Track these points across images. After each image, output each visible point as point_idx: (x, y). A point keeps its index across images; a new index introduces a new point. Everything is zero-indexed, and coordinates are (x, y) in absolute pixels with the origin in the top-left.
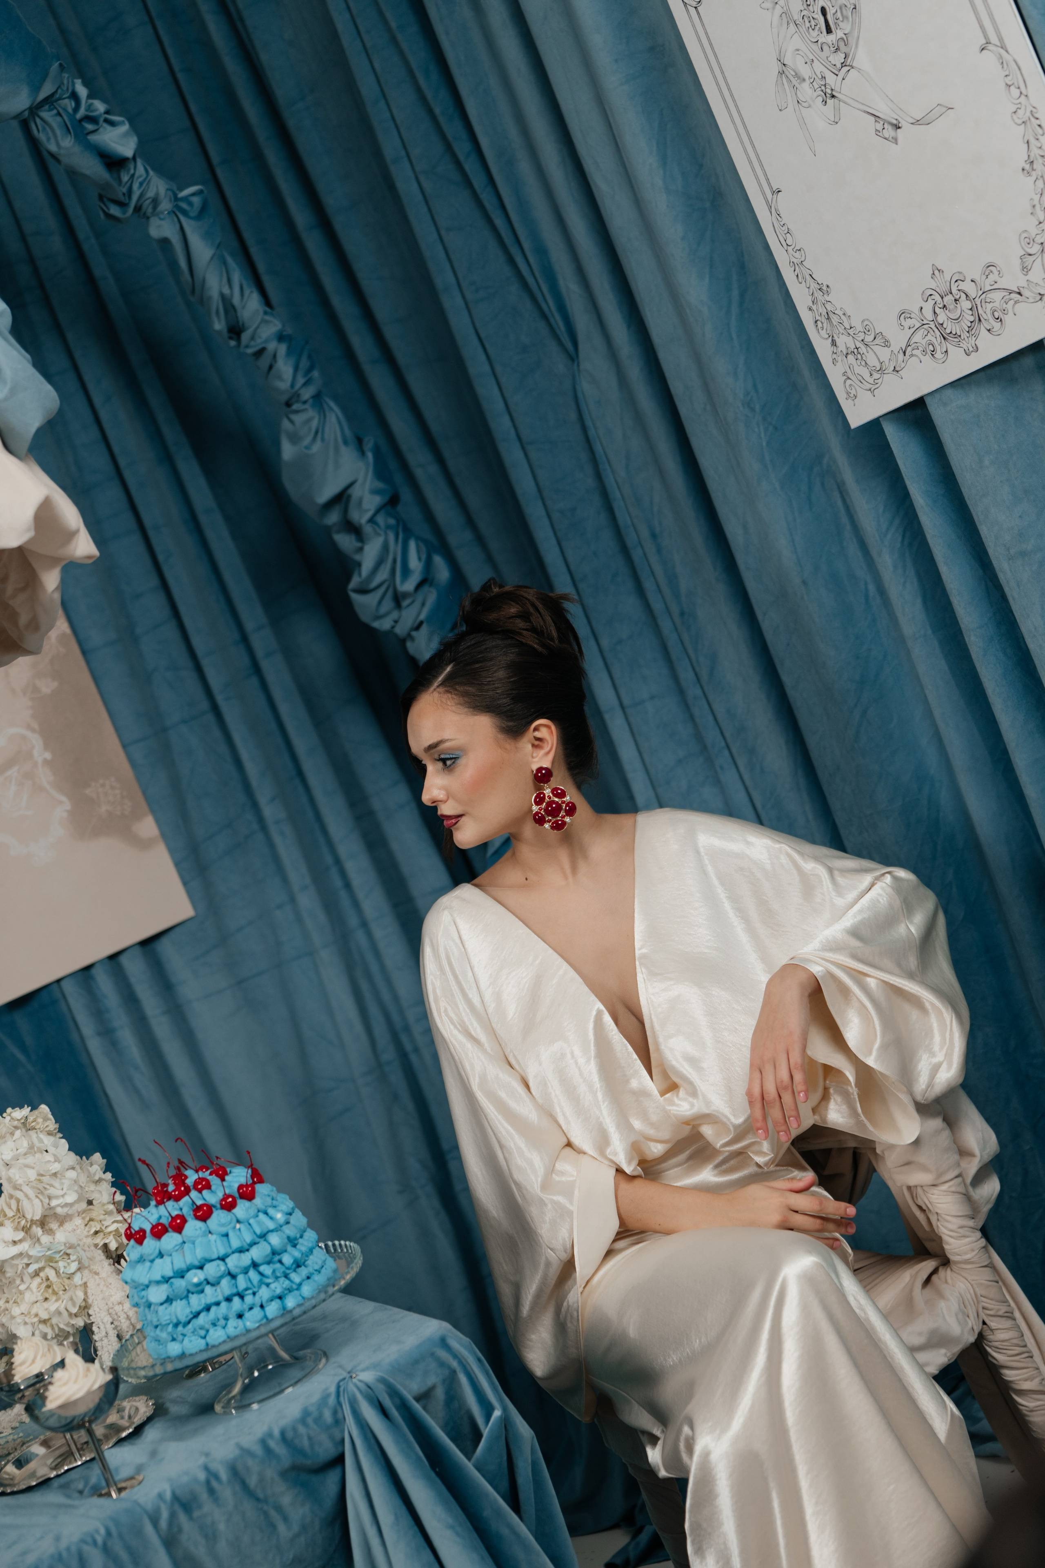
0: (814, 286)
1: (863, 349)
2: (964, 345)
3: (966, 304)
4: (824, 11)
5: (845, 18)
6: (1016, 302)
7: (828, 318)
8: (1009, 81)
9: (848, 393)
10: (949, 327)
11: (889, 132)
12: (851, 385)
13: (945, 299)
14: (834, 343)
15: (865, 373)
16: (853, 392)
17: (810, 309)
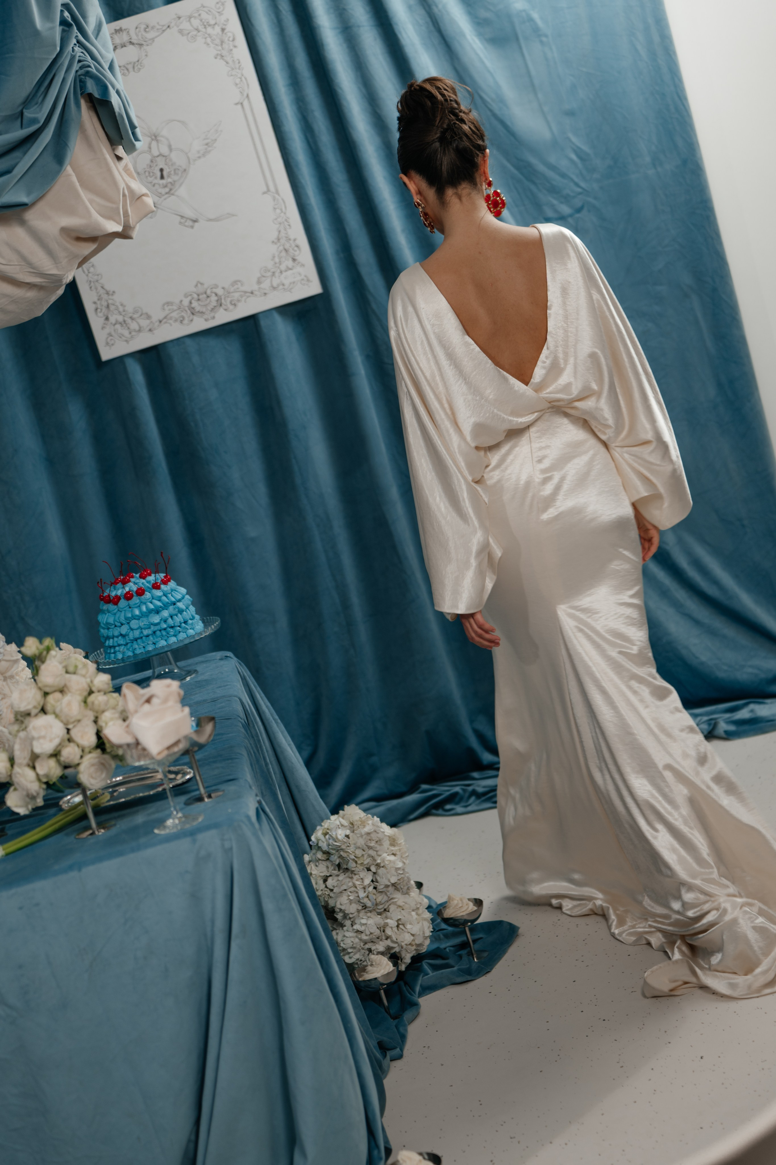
0: (102, 291)
1: (129, 321)
2: (206, 317)
3: (214, 298)
4: (162, 170)
5: (175, 174)
6: (248, 297)
7: (108, 307)
8: (276, 206)
9: (107, 344)
10: (198, 308)
11: (190, 223)
12: (111, 340)
13: (201, 297)
14: (107, 319)
15: (126, 333)
16: (111, 343)
17: (95, 303)
